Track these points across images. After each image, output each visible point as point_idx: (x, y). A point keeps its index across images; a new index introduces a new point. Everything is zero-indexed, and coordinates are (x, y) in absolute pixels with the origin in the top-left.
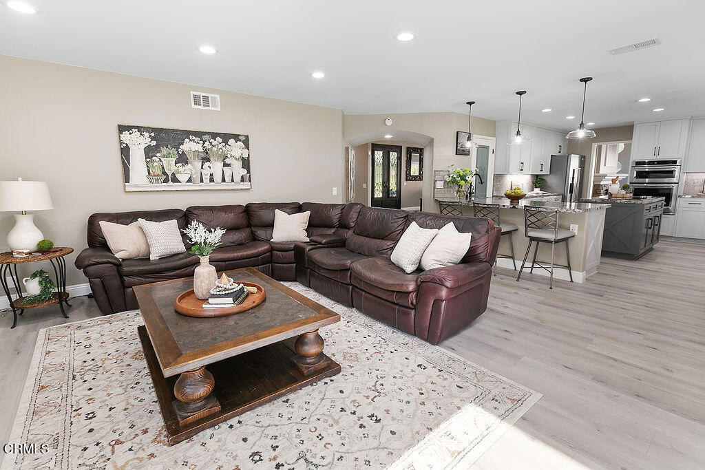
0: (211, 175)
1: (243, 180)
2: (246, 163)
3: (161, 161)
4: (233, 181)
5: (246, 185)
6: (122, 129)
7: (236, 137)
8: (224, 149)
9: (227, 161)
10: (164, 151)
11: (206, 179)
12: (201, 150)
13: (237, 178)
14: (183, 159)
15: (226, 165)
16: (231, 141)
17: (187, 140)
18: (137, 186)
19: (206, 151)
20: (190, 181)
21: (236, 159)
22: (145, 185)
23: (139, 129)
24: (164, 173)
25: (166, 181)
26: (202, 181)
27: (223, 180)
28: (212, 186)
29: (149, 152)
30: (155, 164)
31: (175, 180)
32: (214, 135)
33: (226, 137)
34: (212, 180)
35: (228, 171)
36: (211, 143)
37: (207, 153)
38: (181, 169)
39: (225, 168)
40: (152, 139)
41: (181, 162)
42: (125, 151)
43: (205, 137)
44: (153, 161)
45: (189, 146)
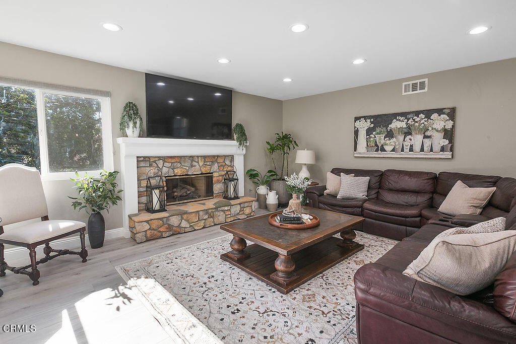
0: (411, 146)
1: (443, 149)
2: (449, 134)
3: (375, 137)
4: (431, 150)
5: (448, 155)
6: (357, 119)
7: (440, 111)
8: (426, 123)
9: (428, 133)
10: (378, 130)
11: (407, 149)
12: (405, 126)
13: (437, 148)
14: (390, 135)
15: (426, 137)
16: (435, 116)
17: (395, 120)
18: (360, 154)
19: (409, 127)
20: (393, 150)
21: (437, 131)
22: (364, 153)
23: (365, 118)
24: (376, 145)
25: (377, 150)
26: (402, 150)
27: (422, 150)
28: (411, 155)
29: (369, 132)
30: (372, 139)
31: (383, 150)
32: (417, 113)
33: (428, 113)
34: (411, 150)
35: (427, 143)
36: (414, 120)
37: (410, 128)
38: (388, 142)
39: (426, 140)
40: (372, 123)
41: (389, 137)
42: (356, 132)
43: (409, 116)
44: (370, 137)
45: (396, 125)
